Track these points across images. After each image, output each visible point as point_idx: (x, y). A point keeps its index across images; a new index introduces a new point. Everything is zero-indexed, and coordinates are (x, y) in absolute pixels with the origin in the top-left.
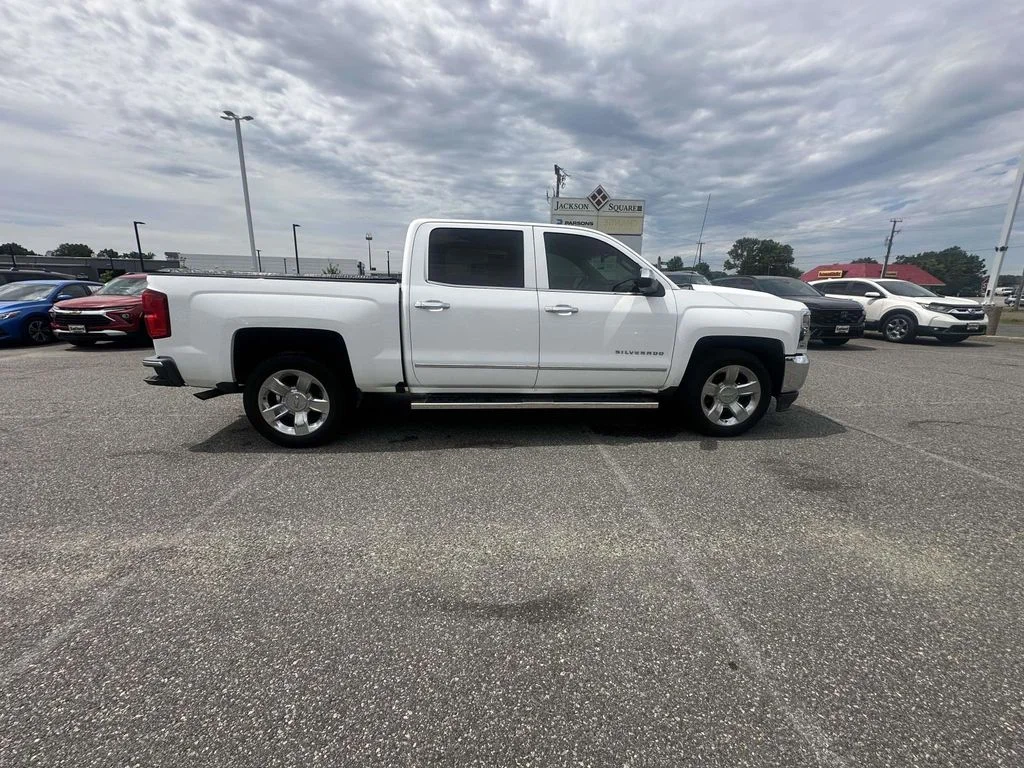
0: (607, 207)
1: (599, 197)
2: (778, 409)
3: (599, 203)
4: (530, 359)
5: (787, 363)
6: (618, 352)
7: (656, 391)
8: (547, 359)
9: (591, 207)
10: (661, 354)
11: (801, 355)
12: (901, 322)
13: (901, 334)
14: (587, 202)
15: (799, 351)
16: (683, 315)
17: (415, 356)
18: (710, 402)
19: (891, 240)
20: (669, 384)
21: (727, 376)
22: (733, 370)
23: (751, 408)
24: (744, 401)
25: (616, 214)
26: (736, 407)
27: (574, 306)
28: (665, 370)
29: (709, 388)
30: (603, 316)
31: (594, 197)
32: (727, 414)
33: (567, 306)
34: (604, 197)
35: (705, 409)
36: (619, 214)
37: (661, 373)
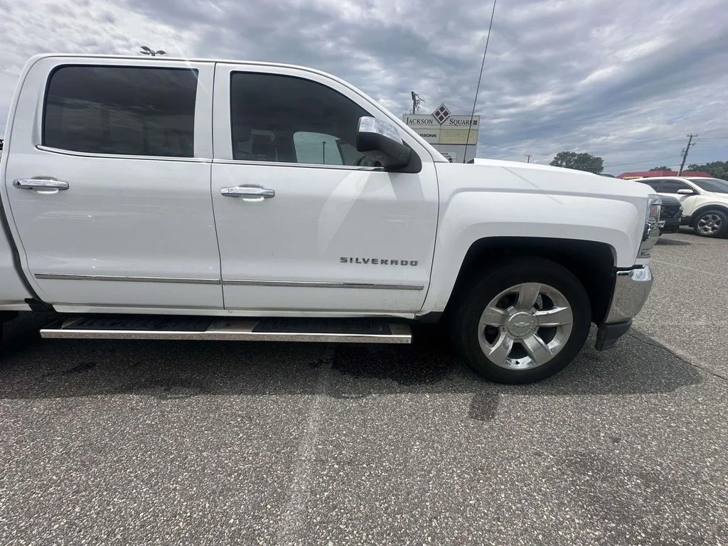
0: (448, 121)
1: (442, 114)
2: (599, 346)
3: (441, 118)
4: (209, 269)
5: (618, 279)
6: (344, 260)
7: (412, 316)
8: (233, 270)
9: (435, 122)
10: (414, 263)
11: (640, 267)
12: (714, 218)
13: (713, 229)
14: (431, 118)
15: (639, 262)
16: (447, 204)
17: (31, 264)
18: (492, 335)
19: (686, 152)
20: (427, 310)
21: (520, 299)
22: (530, 290)
23: (555, 344)
24: (546, 333)
25: (455, 127)
26: (531, 342)
27: (269, 186)
28: (421, 288)
29: (492, 314)
30: (314, 204)
31: (437, 113)
32: (519, 351)
33: (258, 187)
34: (446, 114)
35: (484, 344)
36: (458, 128)
37: (415, 293)
